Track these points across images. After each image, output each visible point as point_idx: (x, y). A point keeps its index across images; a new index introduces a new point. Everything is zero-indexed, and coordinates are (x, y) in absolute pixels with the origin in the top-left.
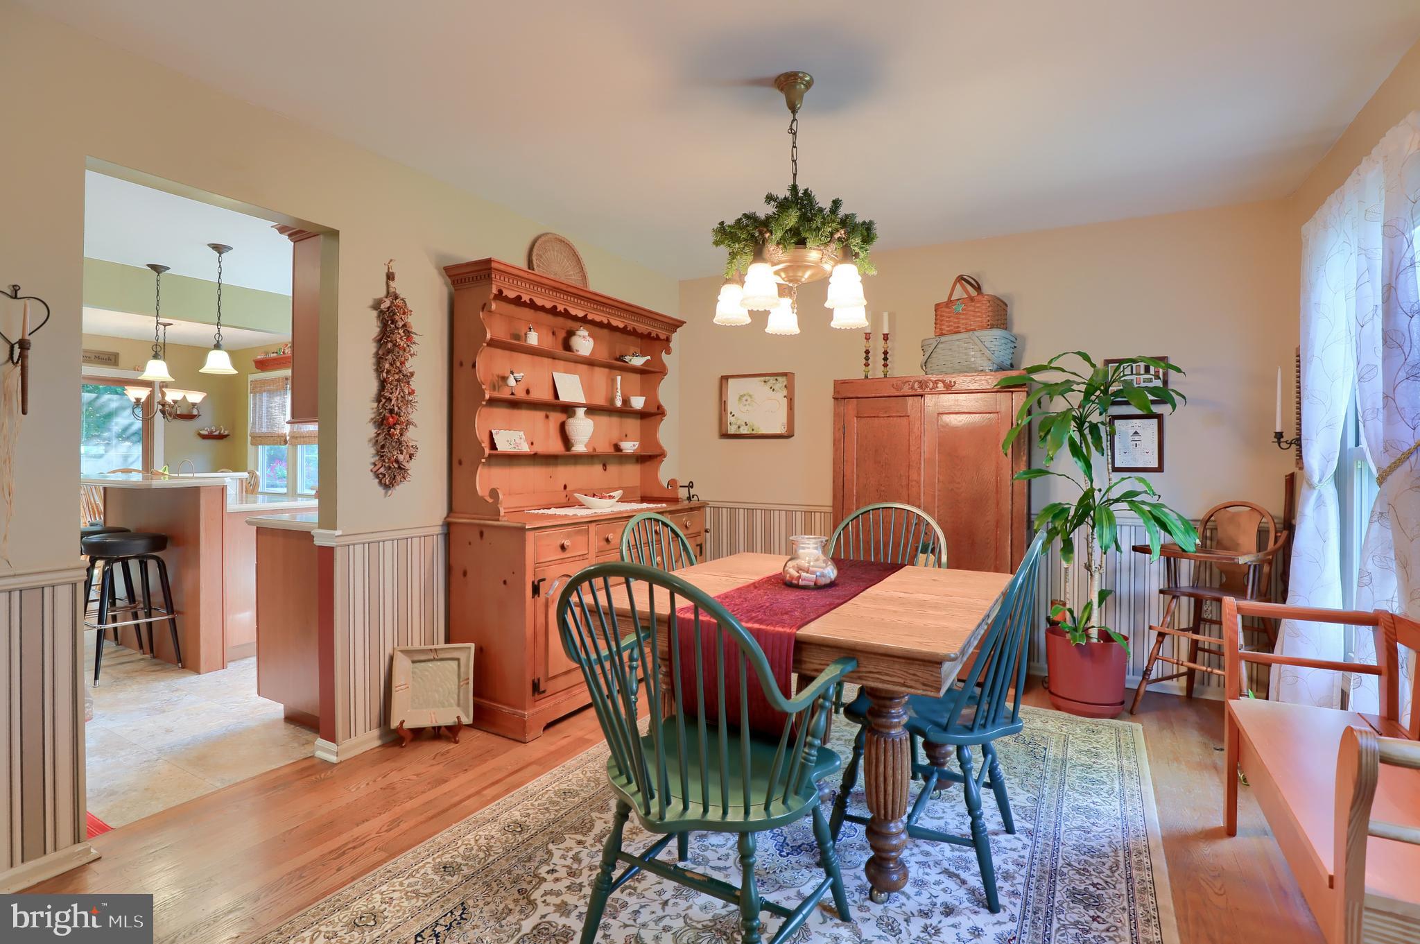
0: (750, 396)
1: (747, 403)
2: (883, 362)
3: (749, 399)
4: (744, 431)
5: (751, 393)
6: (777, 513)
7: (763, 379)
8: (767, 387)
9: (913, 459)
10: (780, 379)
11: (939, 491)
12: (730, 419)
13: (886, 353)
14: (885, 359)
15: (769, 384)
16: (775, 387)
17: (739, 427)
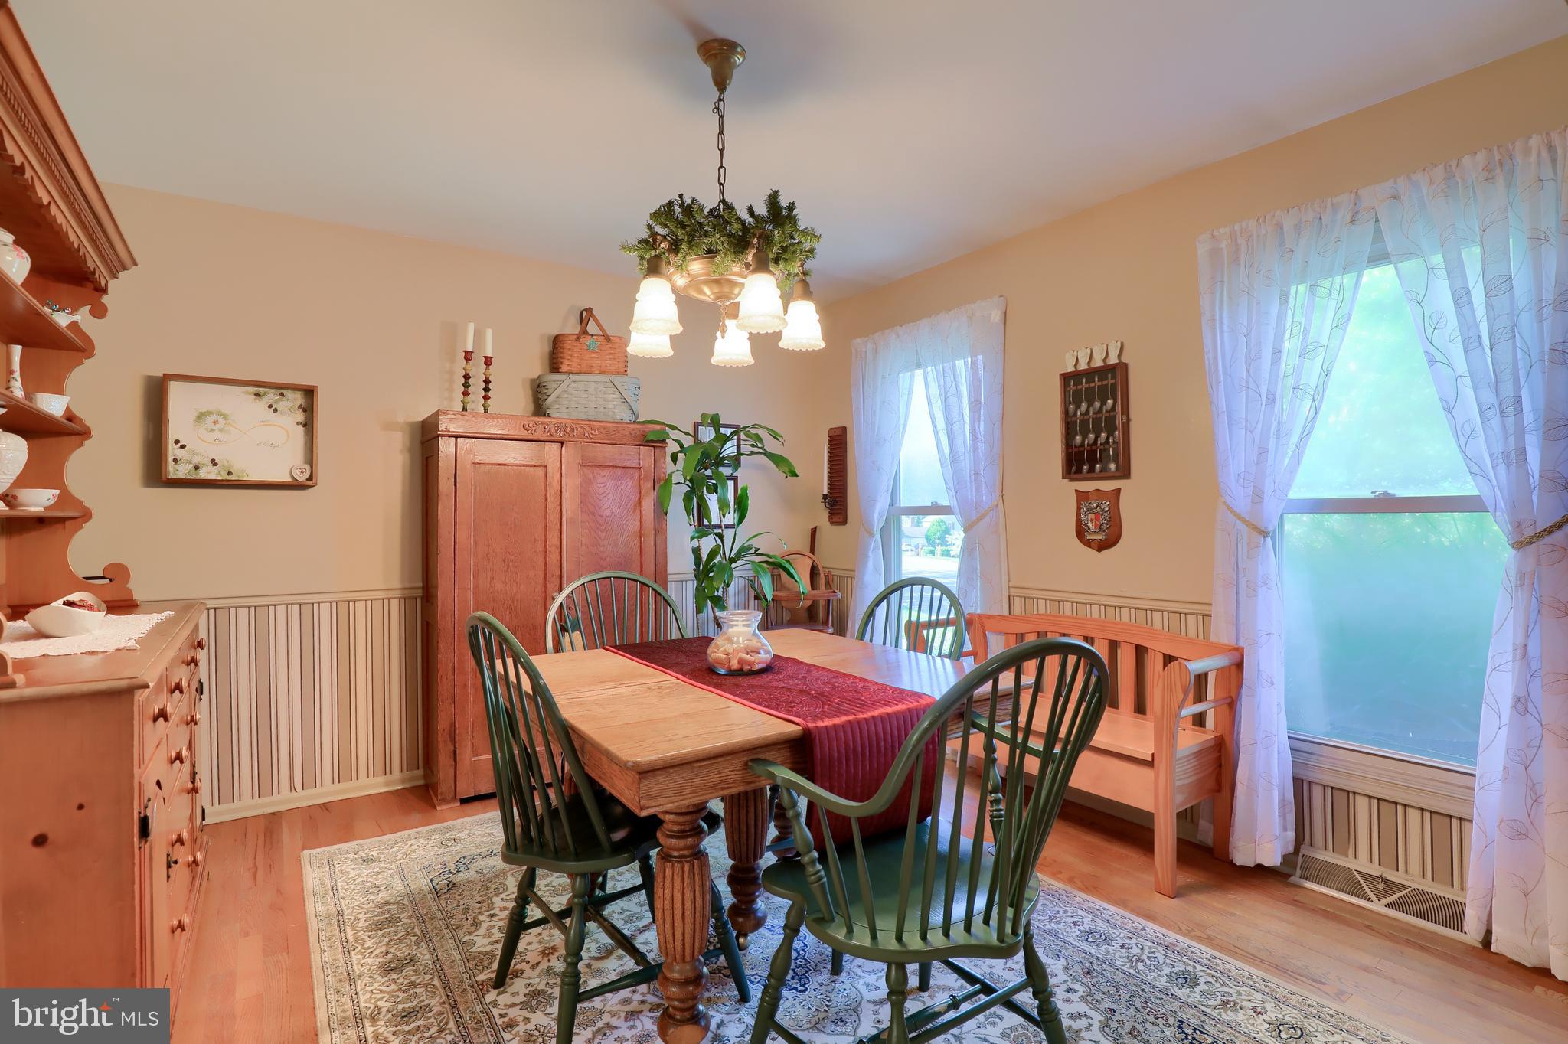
0: (224, 416)
1: (216, 427)
2: (483, 393)
3: (222, 421)
4: (207, 473)
5: (225, 411)
6: (281, 610)
7: (255, 389)
8: (261, 406)
9: (552, 519)
10: (289, 394)
11: (582, 556)
12: (172, 451)
13: (487, 382)
14: (487, 389)
15: (265, 401)
16: (280, 406)
17: (197, 468)
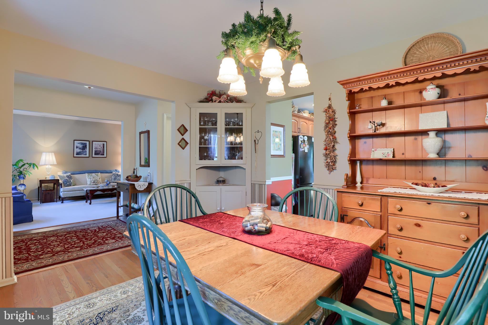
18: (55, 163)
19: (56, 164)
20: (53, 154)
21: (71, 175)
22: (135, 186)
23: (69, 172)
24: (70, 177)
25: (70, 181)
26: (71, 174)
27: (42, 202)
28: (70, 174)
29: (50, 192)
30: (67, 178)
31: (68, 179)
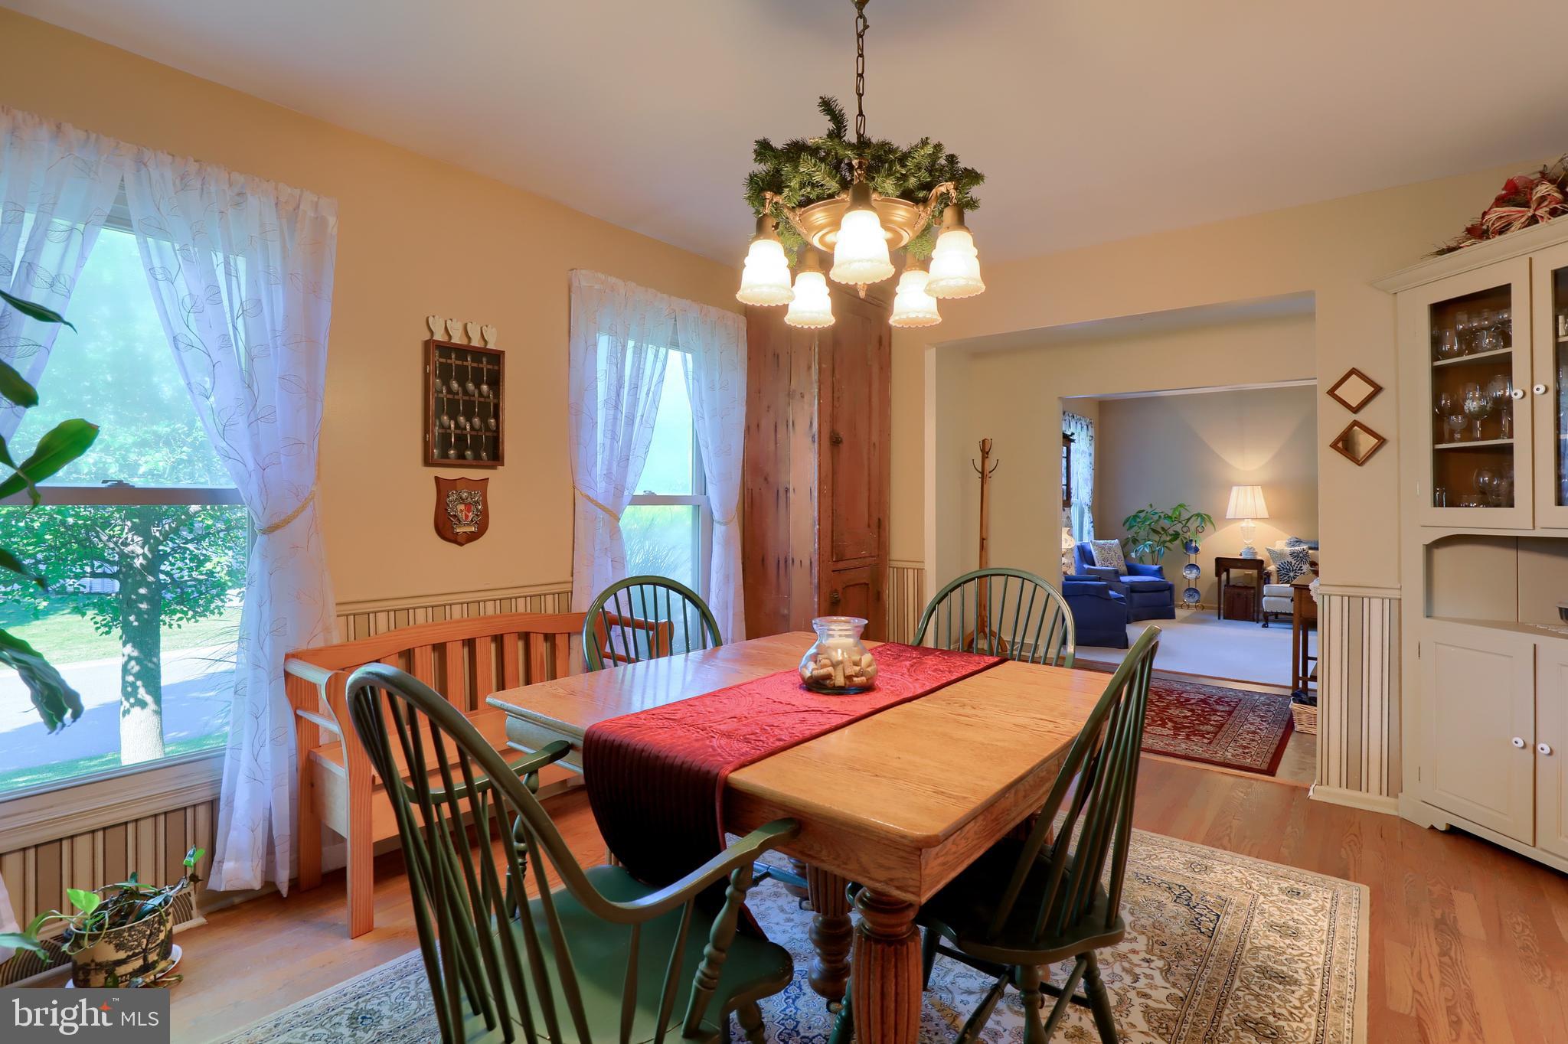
18: (1264, 513)
19: (1268, 517)
20: (1258, 490)
21: (1310, 552)
22: (1312, 593)
23: (1306, 543)
24: (1301, 555)
25: (1301, 567)
26: (1310, 548)
27: (1222, 617)
28: (1305, 547)
29: (1244, 592)
30: (1290, 559)
31: (1293, 562)
